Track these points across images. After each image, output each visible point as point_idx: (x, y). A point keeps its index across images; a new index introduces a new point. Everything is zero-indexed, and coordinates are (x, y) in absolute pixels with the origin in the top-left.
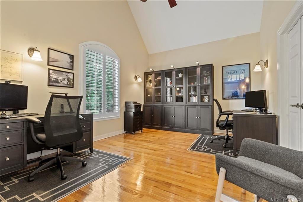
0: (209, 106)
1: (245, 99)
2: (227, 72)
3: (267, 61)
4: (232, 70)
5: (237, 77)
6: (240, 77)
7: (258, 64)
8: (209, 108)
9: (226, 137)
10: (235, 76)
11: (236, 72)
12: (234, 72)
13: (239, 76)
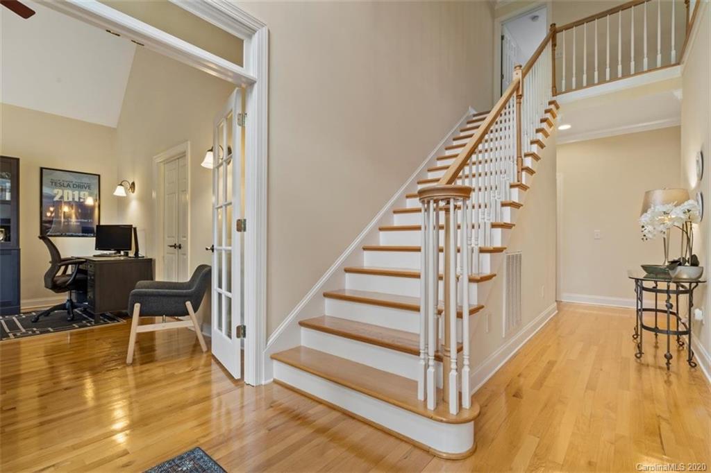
0: (11, 250)
1: (96, 237)
2: (52, 182)
3: (133, 184)
4: (63, 179)
5: (73, 195)
6: (81, 197)
7: (121, 185)
8: (10, 254)
9: (68, 304)
10: (70, 192)
11: (71, 186)
12: (68, 185)
13: (79, 194)
